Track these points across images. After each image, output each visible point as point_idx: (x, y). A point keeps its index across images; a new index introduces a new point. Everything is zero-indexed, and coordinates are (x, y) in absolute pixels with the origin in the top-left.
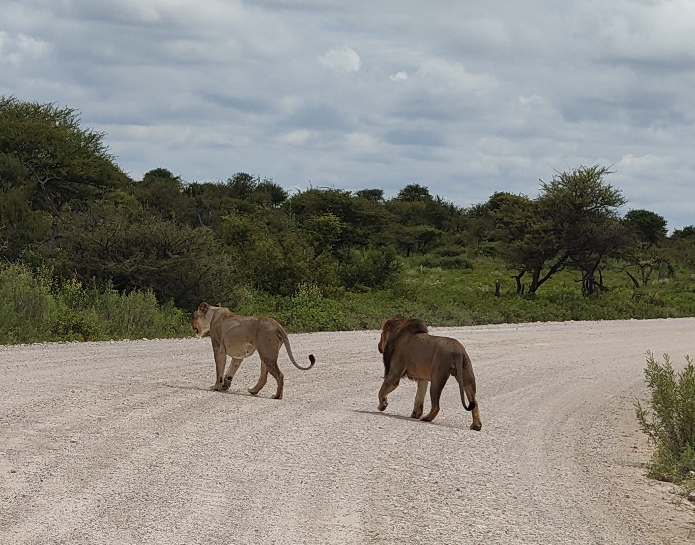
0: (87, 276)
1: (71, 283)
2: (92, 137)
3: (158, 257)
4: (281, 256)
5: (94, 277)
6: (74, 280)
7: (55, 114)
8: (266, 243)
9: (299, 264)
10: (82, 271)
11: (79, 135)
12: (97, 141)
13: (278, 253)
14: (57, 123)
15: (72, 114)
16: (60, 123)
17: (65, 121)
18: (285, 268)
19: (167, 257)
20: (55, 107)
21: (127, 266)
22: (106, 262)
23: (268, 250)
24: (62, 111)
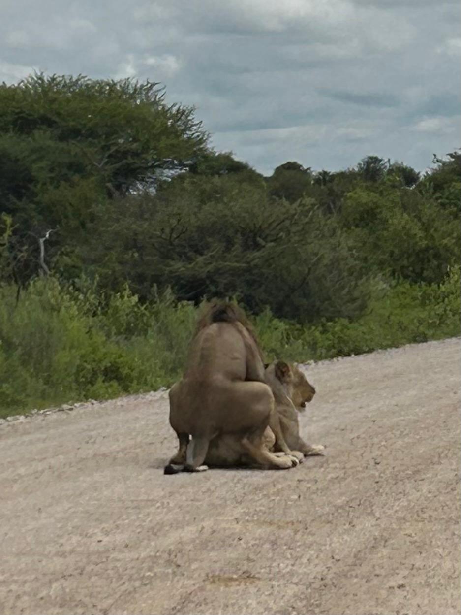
0: (146, 284)
1: (122, 297)
2: (181, 113)
3: (246, 247)
4: (421, 234)
5: (155, 285)
6: (127, 292)
7: (135, 90)
8: (399, 220)
9: (445, 241)
10: (140, 279)
11: (165, 112)
12: (187, 117)
13: (417, 230)
14: (138, 102)
15: (155, 88)
16: (141, 102)
17: (147, 97)
18: (427, 249)
19: (257, 246)
20: (134, 81)
21: (201, 265)
22: (172, 263)
23: (404, 228)
24: (142, 86)
